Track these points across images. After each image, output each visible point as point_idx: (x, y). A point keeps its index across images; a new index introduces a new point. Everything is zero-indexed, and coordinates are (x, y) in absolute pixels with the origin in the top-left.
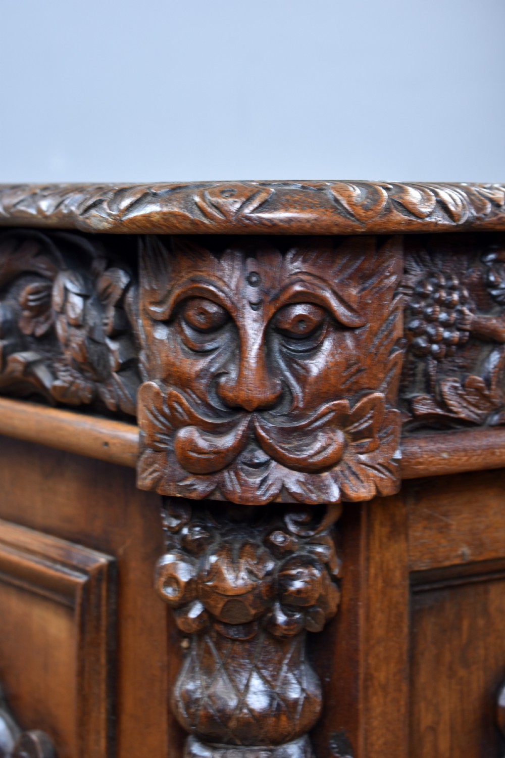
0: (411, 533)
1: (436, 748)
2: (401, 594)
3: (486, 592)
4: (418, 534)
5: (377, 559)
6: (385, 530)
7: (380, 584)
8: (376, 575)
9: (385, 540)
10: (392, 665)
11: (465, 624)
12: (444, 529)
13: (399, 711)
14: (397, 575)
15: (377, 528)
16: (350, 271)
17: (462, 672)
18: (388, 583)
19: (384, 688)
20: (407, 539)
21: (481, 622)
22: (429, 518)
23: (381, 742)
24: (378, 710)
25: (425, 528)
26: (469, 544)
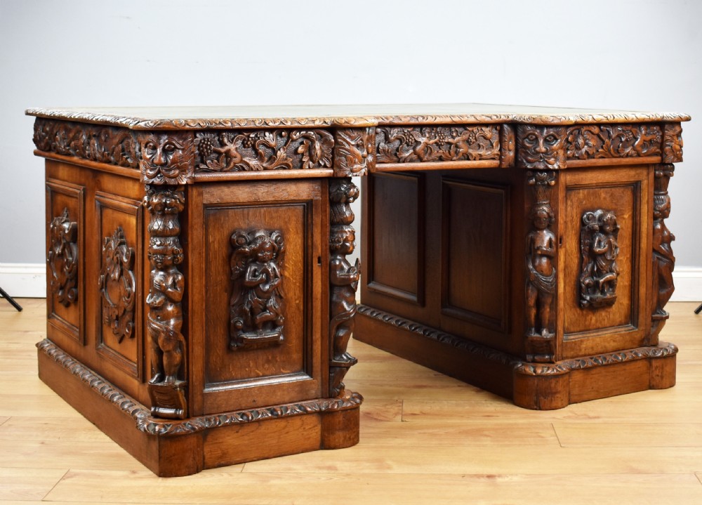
1: (214, 247)
2: (201, 209)
5: (194, 200)
7: (195, 206)
8: (194, 204)
10: (199, 224)
11: (222, 218)
13: (201, 234)
14: (200, 205)
18: (197, 206)
19: (197, 229)
21: (227, 218)
26: (219, 198)
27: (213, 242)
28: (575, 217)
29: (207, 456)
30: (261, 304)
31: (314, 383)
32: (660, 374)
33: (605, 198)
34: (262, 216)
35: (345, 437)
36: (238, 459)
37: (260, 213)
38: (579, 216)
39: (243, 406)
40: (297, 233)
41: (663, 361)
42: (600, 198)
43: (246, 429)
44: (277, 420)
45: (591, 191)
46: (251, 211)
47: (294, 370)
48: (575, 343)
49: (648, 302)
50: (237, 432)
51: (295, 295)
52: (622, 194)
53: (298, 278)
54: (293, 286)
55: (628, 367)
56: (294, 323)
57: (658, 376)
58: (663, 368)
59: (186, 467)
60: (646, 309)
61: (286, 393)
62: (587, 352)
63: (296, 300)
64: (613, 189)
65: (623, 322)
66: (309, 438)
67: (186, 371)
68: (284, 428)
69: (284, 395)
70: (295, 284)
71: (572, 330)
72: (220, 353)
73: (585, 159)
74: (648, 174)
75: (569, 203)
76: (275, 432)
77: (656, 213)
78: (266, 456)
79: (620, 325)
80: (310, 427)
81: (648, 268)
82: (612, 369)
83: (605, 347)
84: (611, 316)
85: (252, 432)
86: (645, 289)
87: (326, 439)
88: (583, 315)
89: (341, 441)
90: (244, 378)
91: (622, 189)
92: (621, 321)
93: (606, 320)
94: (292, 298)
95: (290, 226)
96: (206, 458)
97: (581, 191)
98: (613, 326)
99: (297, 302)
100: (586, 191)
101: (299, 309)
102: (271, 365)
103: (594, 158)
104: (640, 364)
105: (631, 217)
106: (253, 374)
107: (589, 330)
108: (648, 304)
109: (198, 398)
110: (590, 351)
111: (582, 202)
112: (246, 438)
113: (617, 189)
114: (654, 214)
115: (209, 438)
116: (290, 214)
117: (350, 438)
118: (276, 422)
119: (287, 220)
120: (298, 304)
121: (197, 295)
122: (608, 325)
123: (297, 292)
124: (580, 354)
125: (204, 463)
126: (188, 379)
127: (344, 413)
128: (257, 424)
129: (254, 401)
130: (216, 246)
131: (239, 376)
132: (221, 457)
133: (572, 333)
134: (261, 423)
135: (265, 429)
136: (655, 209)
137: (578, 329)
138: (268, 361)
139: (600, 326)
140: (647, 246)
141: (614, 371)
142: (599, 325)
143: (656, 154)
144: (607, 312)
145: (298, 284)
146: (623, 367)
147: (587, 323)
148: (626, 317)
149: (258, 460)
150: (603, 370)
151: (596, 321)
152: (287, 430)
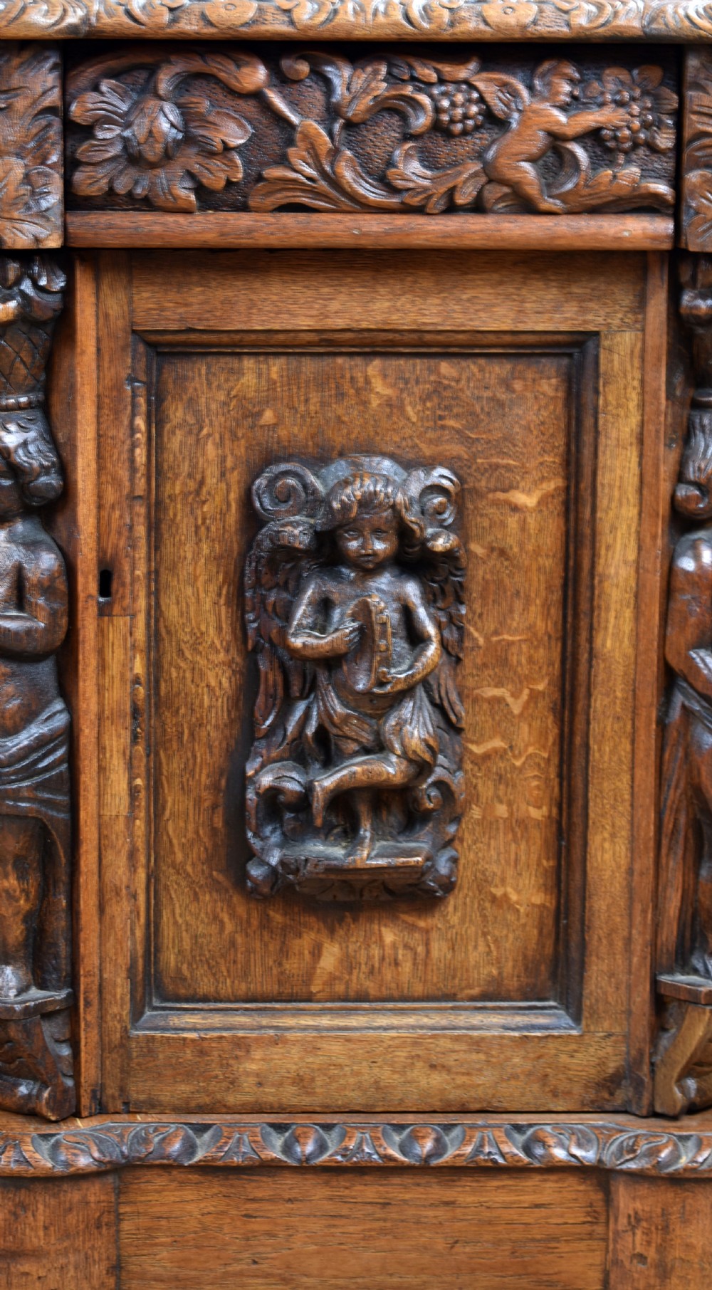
28: (211, 481)
32: (652, 1254)
33: (394, 406)
38: (234, 477)
41: (668, 1195)
42: (365, 403)
45: (309, 366)
48: (201, 1049)
49: (638, 907)
52: (502, 395)
55: (466, 1194)
57: (642, 1258)
58: (666, 1229)
60: (628, 941)
62: (269, 1095)
64: (445, 367)
65: (513, 984)
71: (206, 986)
73: (187, 212)
74: (641, 304)
75: (177, 413)
77: (683, 491)
79: (492, 995)
81: (640, 755)
82: (369, 1191)
83: (377, 1085)
84: (439, 949)
86: (622, 848)
88: (265, 924)
91: (500, 369)
92: (498, 981)
93: (407, 967)
97: (248, 363)
98: (451, 997)
100: (276, 367)
103: (245, 208)
104: (549, 1189)
105: (556, 505)
107: (309, 999)
108: (638, 919)
110: (290, 1095)
111: (259, 414)
113: (472, 367)
114: (673, 497)
122: (419, 989)
124: (231, 1099)
133: (205, 999)
136: (680, 477)
137: (242, 988)
139: (371, 987)
140: (636, 647)
141: (385, 1205)
142: (360, 980)
143: (646, 205)
144: (413, 928)
146: (437, 1192)
147: (292, 966)
148: (530, 967)
150: (318, 1192)
151: (349, 963)
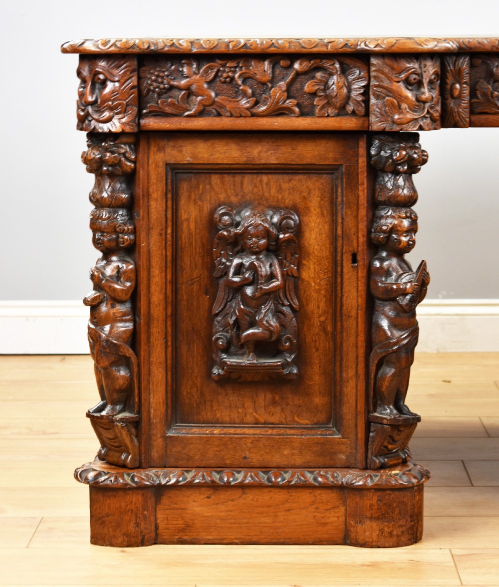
0: (166, 151)
1: (189, 227)
2: (162, 170)
3: (210, 177)
4: (169, 151)
5: (153, 157)
6: (156, 149)
7: (154, 166)
8: (152, 163)
9: (155, 152)
10: (159, 192)
11: (201, 187)
12: (181, 151)
13: (162, 208)
14: (161, 164)
15: (152, 148)
16: (113, 65)
17: (200, 203)
18: (157, 166)
19: (156, 200)
20: (164, 152)
21: (208, 187)
22: (173, 147)
23: (155, 217)
24: (154, 206)
25: (172, 150)
26: (191, 157)
27: (188, 220)
29: (162, 525)
30: (248, 315)
31: (343, 444)
34: (265, 186)
35: (381, 531)
36: (211, 537)
37: (261, 181)
39: (228, 462)
40: (323, 215)
43: (223, 495)
44: (272, 489)
46: (247, 179)
47: (315, 420)
50: (208, 497)
51: (318, 307)
53: (323, 283)
54: (315, 295)
56: (317, 350)
59: (124, 534)
61: (296, 452)
63: (320, 316)
66: (326, 524)
67: (137, 400)
68: (283, 503)
69: (293, 454)
70: (318, 291)
72: (198, 382)
76: (269, 506)
78: (254, 539)
80: (328, 507)
85: (233, 500)
87: (352, 529)
89: (375, 535)
90: (235, 424)
94: (313, 312)
95: (310, 204)
96: (160, 528)
99: (322, 319)
101: (324, 329)
102: (279, 408)
106: (249, 418)
109: (158, 442)
112: (222, 507)
115: (165, 500)
116: (311, 186)
117: (391, 534)
118: (270, 491)
119: (305, 194)
120: (323, 322)
121: (157, 294)
123: (322, 304)
125: (157, 535)
126: (139, 412)
127: (379, 493)
128: (240, 491)
129: (245, 457)
130: (192, 226)
131: (227, 419)
132: (183, 530)
134: (247, 491)
135: (253, 500)
138: (274, 403)
145: (323, 292)
149: (243, 543)
152: (287, 505)
